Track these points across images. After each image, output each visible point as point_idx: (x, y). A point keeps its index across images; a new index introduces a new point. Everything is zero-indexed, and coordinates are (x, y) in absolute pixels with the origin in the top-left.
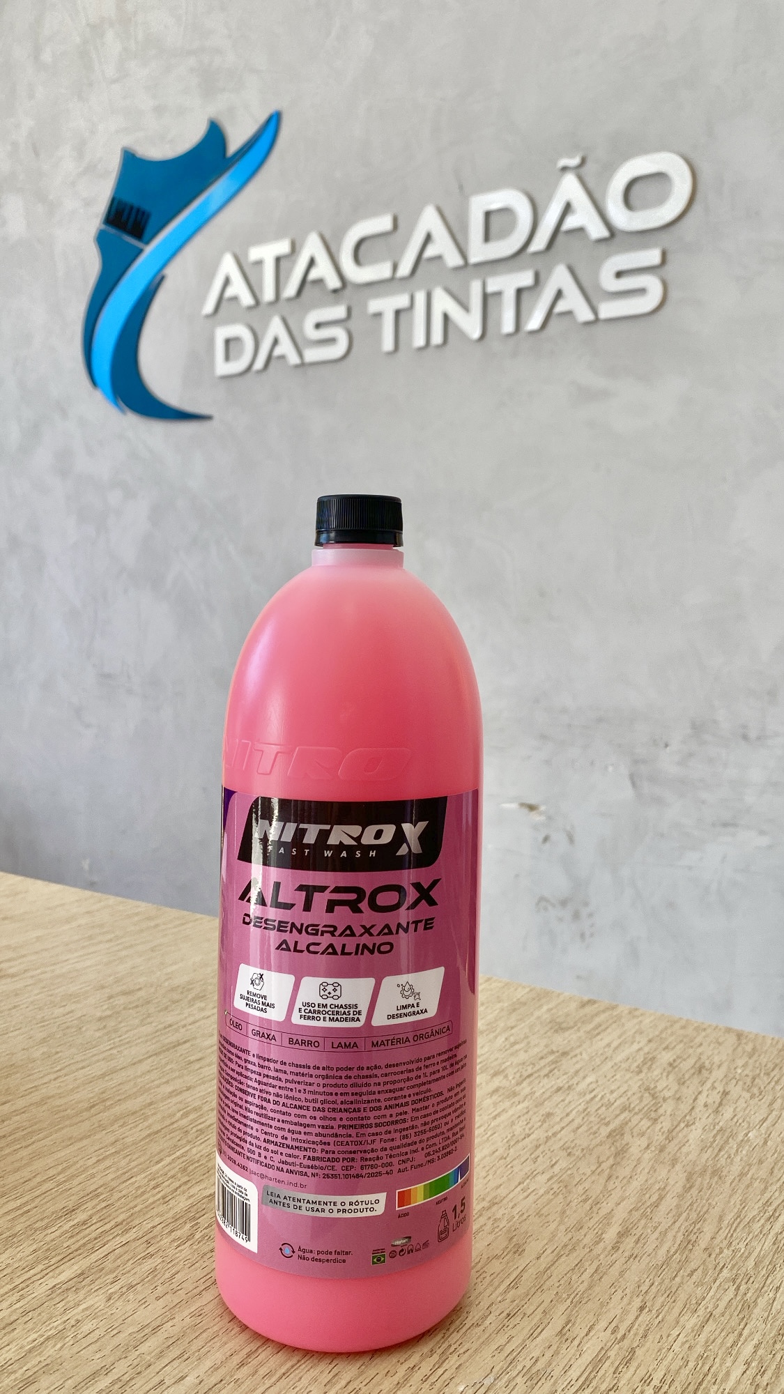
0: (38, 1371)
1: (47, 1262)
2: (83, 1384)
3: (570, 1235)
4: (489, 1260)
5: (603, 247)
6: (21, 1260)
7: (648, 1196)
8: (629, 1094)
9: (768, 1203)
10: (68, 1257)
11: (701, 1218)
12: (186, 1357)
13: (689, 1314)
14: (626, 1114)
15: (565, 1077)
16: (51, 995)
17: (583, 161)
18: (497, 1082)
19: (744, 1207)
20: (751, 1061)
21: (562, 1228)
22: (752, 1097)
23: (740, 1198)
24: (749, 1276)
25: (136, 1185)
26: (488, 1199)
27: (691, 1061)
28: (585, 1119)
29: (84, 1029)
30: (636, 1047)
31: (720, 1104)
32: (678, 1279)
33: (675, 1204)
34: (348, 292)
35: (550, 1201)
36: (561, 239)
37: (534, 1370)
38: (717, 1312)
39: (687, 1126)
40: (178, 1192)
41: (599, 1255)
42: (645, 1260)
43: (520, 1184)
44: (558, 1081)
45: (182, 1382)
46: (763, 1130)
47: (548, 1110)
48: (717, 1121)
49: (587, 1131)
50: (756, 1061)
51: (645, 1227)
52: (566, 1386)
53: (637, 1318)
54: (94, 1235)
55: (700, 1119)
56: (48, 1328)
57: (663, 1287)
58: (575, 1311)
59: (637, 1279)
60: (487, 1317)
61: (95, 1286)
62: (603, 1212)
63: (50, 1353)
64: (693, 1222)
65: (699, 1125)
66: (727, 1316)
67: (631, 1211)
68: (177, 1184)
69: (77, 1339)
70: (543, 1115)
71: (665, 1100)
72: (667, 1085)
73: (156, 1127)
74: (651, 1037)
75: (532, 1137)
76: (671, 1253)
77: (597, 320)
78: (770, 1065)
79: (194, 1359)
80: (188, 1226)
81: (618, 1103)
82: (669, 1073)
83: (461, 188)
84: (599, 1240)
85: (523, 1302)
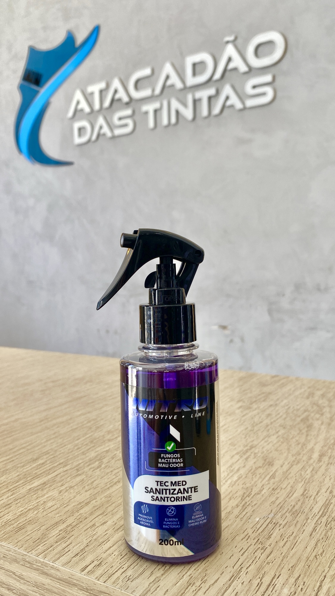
0: (25, 523)
1: (25, 479)
2: (51, 527)
3: (295, 457)
4: (257, 469)
5: (246, 75)
6: (11, 479)
10: (37, 477)
12: (105, 514)
14: (306, 414)
15: (273, 401)
17: (236, 38)
18: (240, 404)
21: (290, 455)
25: (68, 448)
26: (249, 445)
30: (303, 390)
34: (133, 103)
35: (280, 445)
36: (227, 74)
37: (294, 510)
40: (90, 450)
41: (312, 464)
43: (263, 439)
44: (270, 403)
45: (105, 524)
47: (268, 413)
49: (290, 419)
52: (313, 516)
54: (48, 468)
56: (29, 505)
58: (307, 485)
60: (262, 490)
61: (52, 488)
62: (309, 446)
63: (31, 515)
67: (323, 447)
68: (88, 447)
69: (45, 509)
70: (266, 415)
71: (324, 407)
72: (323, 402)
73: (75, 427)
74: (309, 386)
75: (264, 422)
77: (245, 108)
79: (110, 514)
80: (97, 463)
81: (302, 409)
82: (322, 399)
83: (181, 53)
84: (310, 458)
85: (279, 484)
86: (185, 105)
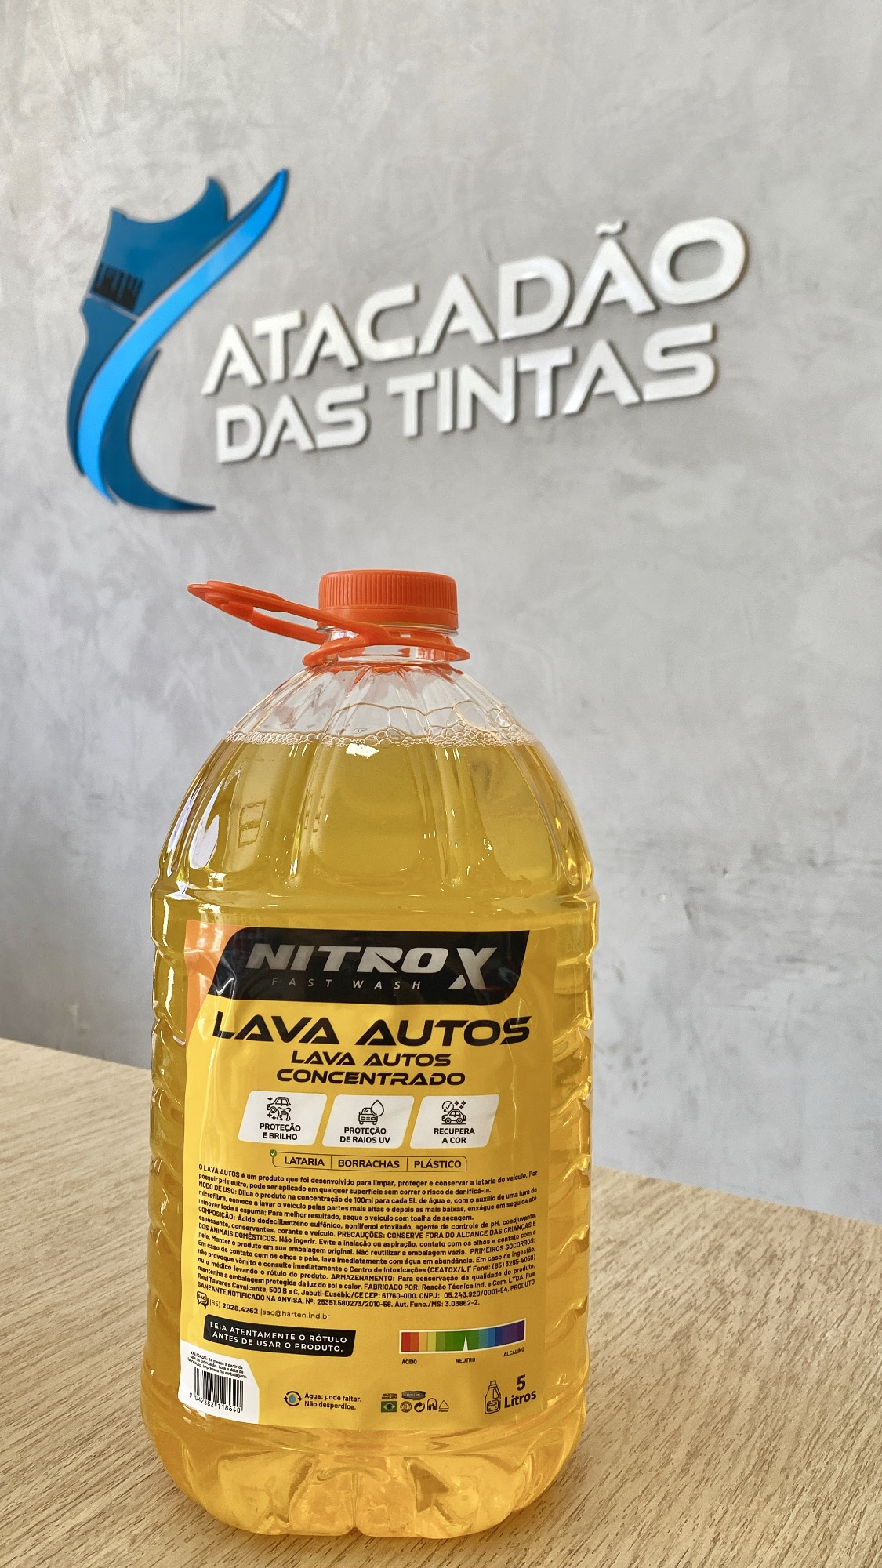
1: (62, 1500)
3: (634, 1457)
5: (648, 321)
6: (33, 1499)
7: (718, 1409)
8: (695, 1288)
9: (849, 1415)
10: (86, 1495)
11: (777, 1434)
13: (767, 1546)
14: (691, 1313)
15: (624, 1270)
16: (52, 1183)
17: (625, 227)
19: (823, 1420)
20: (827, 1248)
21: (627, 1448)
22: (829, 1290)
23: (818, 1410)
24: (830, 1500)
27: (761, 1250)
28: (647, 1321)
29: (90, 1223)
30: (700, 1233)
31: (794, 1299)
32: (754, 1506)
33: (748, 1418)
34: (365, 369)
35: (612, 1417)
36: (600, 313)
38: (797, 1543)
39: (759, 1325)
41: (668, 1479)
42: (717, 1484)
44: (617, 1276)
46: (842, 1328)
47: (606, 1310)
48: (791, 1319)
49: (649, 1334)
50: (832, 1248)
51: (716, 1446)
53: (710, 1551)
54: (112, 1468)
55: (773, 1317)
57: (738, 1516)
58: (643, 1545)
59: (709, 1507)
60: (547, 1554)
61: (117, 1528)
62: (671, 1428)
64: (769, 1439)
65: (771, 1325)
66: (807, 1547)
67: (701, 1427)
70: (601, 1316)
72: (735, 1278)
74: (717, 1220)
76: (746, 1476)
77: (642, 402)
78: (848, 1252)
81: (682, 1299)
82: (738, 1264)
83: (489, 255)
84: (666, 1462)
85: (586, 1536)
86: (496, 388)
